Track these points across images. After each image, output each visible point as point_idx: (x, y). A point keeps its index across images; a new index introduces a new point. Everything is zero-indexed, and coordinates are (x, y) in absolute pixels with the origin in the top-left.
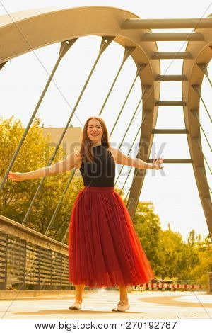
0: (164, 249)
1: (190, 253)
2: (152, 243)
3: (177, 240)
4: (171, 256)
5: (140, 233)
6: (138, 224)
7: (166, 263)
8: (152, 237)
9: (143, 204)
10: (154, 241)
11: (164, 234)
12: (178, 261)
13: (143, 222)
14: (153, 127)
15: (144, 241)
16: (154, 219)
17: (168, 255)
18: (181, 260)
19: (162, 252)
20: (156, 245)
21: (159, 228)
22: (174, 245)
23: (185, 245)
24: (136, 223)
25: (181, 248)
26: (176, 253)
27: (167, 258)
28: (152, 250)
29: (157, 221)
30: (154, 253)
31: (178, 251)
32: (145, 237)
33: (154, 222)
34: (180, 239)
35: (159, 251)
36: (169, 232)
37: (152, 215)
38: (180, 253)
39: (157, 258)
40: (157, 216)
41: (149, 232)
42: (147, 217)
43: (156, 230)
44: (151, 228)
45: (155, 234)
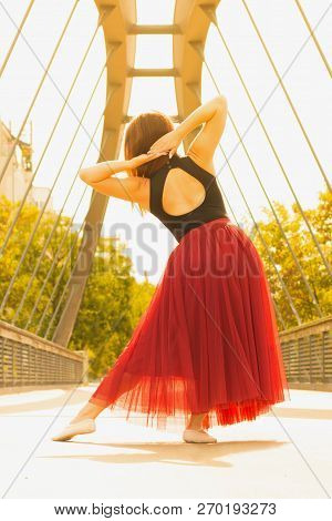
2: (122, 303)
5: (102, 288)
8: (122, 294)
9: (106, 240)
10: (126, 300)
11: (139, 287)
14: (124, 112)
15: (109, 300)
16: (125, 265)
20: (129, 308)
21: (133, 279)
28: (123, 314)
30: (125, 319)
32: (109, 295)
33: (126, 271)
35: (134, 317)
36: (146, 284)
37: (122, 258)
39: (130, 328)
40: (129, 260)
41: (117, 286)
42: (112, 262)
43: (128, 283)
44: (119, 279)
45: (126, 289)
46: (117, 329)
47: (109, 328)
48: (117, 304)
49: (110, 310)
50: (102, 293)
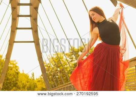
0: (21, 82)
1: (33, 83)
2: (16, 79)
3: (27, 77)
4: (25, 84)
5: (10, 74)
6: (10, 71)
7: (22, 88)
8: (16, 76)
9: (12, 61)
10: (17, 78)
11: (21, 74)
12: (28, 87)
13: (11, 69)
14: (16, 27)
15: (12, 78)
16: (17, 68)
17: (23, 84)
18: (29, 86)
19: (20, 83)
20: (18, 80)
21: (19, 72)
22: (26, 80)
23: (31, 80)
24: (8, 70)
25: (29, 81)
26: (27, 83)
27: (23, 86)
28: (16, 82)
29: (18, 69)
30: (17, 83)
31: (28, 82)
32: (13, 77)
33: (17, 70)
34: (28, 77)
35: (19, 83)
36: (23, 73)
37: (16, 66)
38: (29, 83)
39: (18, 86)
40: (18, 67)
41: (15, 74)
42: (13, 67)
44: (15, 72)
45: (17, 75)
46: (15, 86)
47: (12, 85)
48: (14, 79)
49: (12, 81)
50: (10, 76)
